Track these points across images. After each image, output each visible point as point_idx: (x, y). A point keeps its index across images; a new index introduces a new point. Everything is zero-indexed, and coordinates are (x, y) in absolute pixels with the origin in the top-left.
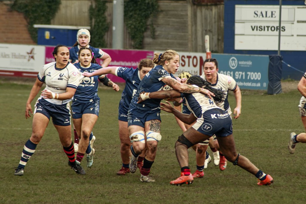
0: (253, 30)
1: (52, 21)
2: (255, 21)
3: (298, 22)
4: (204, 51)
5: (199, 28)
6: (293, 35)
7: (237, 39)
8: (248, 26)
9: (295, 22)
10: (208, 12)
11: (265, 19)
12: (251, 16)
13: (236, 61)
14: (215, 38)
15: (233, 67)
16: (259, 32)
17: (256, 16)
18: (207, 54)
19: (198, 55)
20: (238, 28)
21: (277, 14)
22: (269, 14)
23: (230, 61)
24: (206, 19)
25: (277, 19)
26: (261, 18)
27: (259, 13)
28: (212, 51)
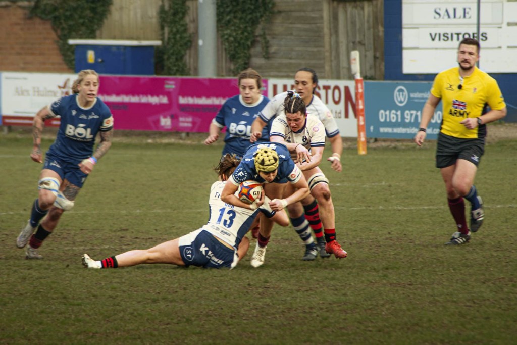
0: (433, 40)
1: (98, 33)
2: (436, 25)
3: (509, 24)
4: (351, 77)
5: (343, 39)
6: (500, 48)
7: (407, 55)
8: (425, 33)
9: (504, 25)
10: (356, 11)
11: (452, 20)
12: (430, 17)
13: (406, 93)
14: (370, 54)
15: (401, 102)
16: (443, 44)
17: (437, 16)
18: (357, 81)
19: (342, 84)
20: (408, 38)
21: (473, 13)
22: (460, 13)
23: (396, 93)
24: (354, 23)
25: (475, 20)
26: (446, 20)
27: (443, 12)
28: (365, 78)
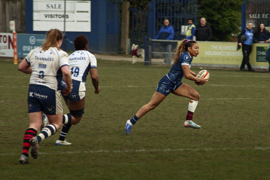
0: (46, 17)
2: (47, 11)
3: (78, 12)
4: (11, 32)
5: (8, 16)
6: (74, 21)
7: (35, 23)
8: (43, 14)
9: (76, 12)
10: (13, 4)
11: (54, 9)
12: (45, 8)
13: (34, 39)
14: (19, 22)
15: (32, 43)
16: (50, 19)
17: (48, 7)
18: (14, 34)
19: (7, 34)
20: (36, 16)
21: (63, 6)
22: (57, 6)
23: (30, 39)
24: (12, 9)
25: (63, 9)
26: (51, 9)
27: (50, 6)
28: (17, 32)
